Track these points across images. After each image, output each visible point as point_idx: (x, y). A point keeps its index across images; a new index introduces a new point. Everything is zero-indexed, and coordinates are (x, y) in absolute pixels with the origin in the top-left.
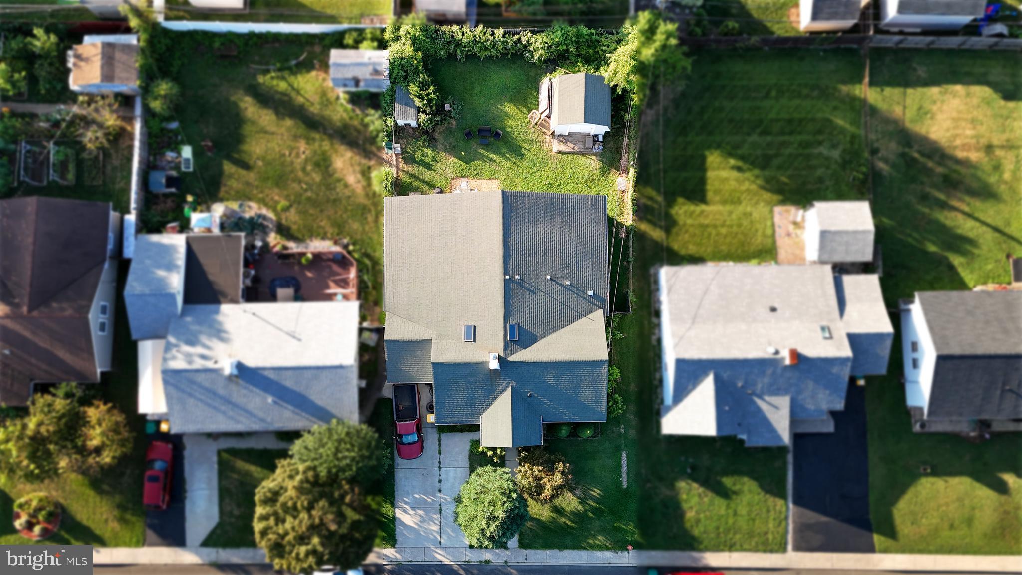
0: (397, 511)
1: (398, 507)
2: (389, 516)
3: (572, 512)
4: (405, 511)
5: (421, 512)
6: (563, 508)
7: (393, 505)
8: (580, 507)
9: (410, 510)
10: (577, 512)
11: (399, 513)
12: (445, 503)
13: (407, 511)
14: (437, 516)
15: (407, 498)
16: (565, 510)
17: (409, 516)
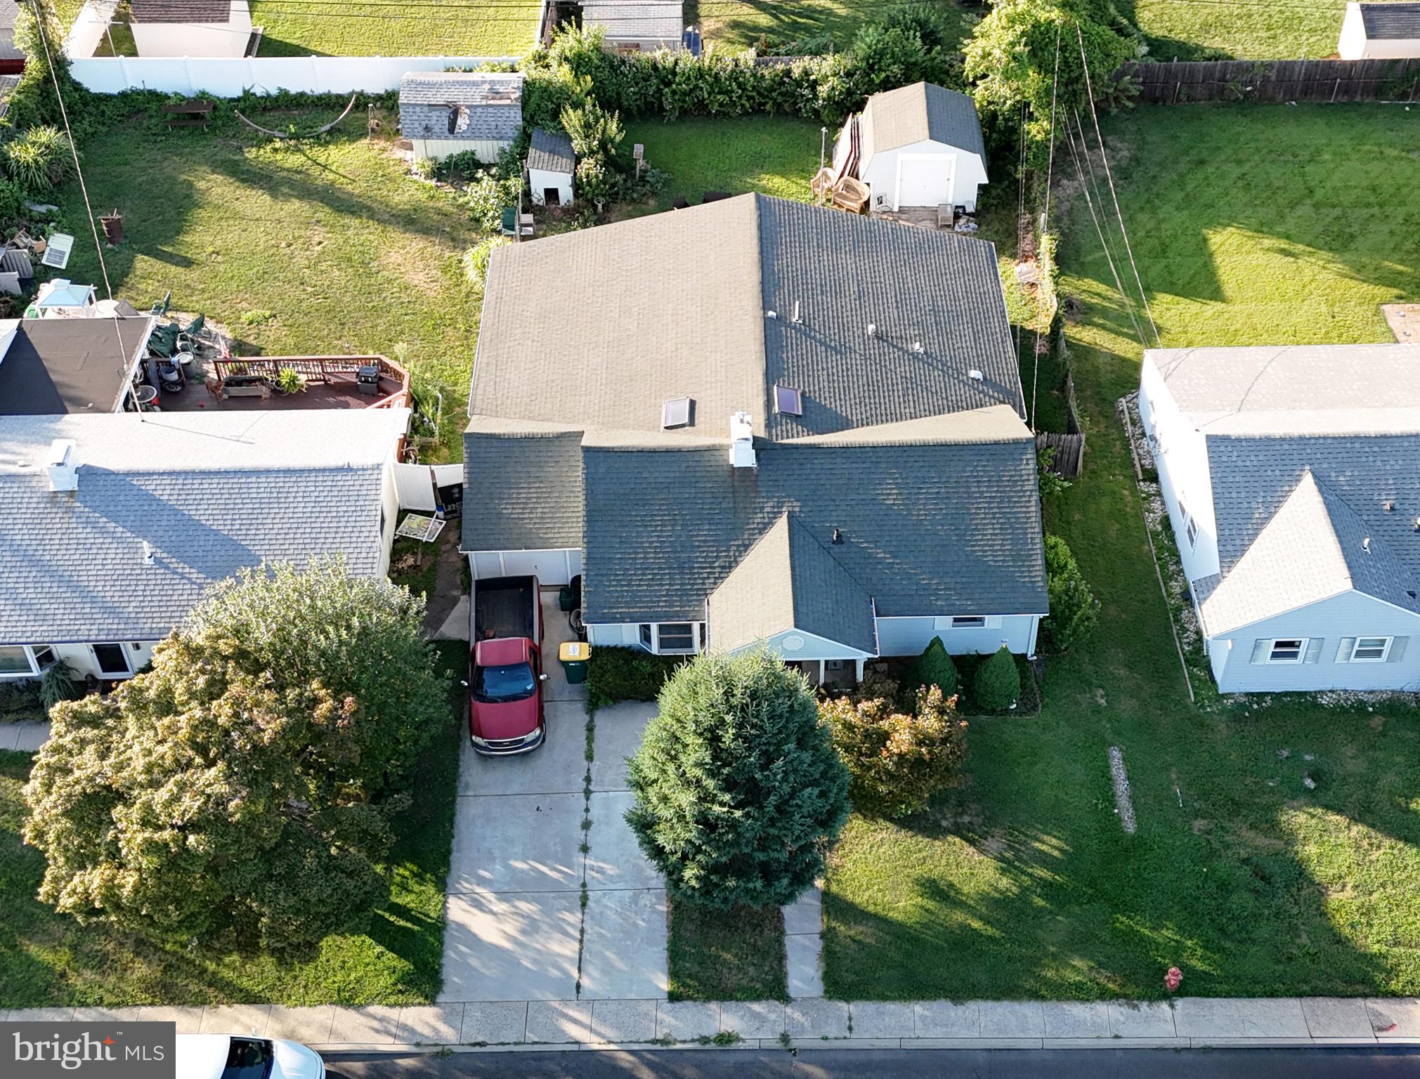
0: (453, 903)
1: (458, 894)
2: (427, 916)
3: (983, 897)
4: (478, 904)
5: (524, 906)
6: (951, 885)
7: (442, 886)
8: (1004, 882)
9: (493, 899)
10: (997, 895)
11: (457, 910)
12: (598, 881)
13: (481, 903)
14: (574, 918)
15: (485, 870)
16: (958, 892)
17: (489, 917)
